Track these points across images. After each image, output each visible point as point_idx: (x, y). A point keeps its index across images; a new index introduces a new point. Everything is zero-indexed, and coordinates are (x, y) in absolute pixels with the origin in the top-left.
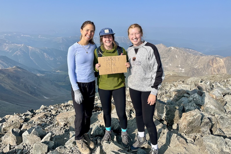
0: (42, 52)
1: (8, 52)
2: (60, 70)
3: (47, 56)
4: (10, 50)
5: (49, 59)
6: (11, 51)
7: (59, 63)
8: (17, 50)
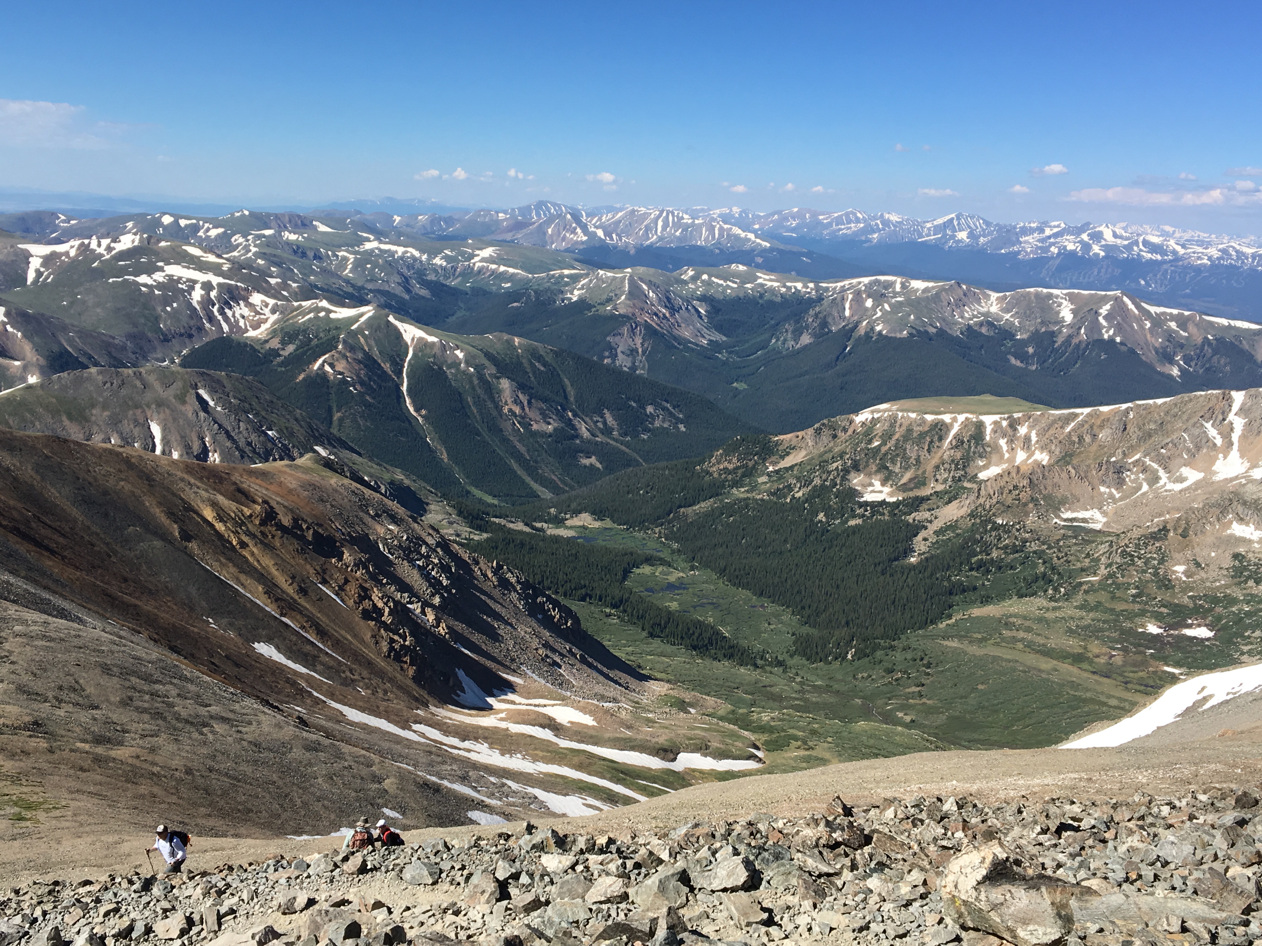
0: (490, 370)
1: (275, 353)
2: (599, 514)
3: (517, 402)
4: (284, 343)
5: (527, 425)
6: (291, 348)
7: (593, 460)
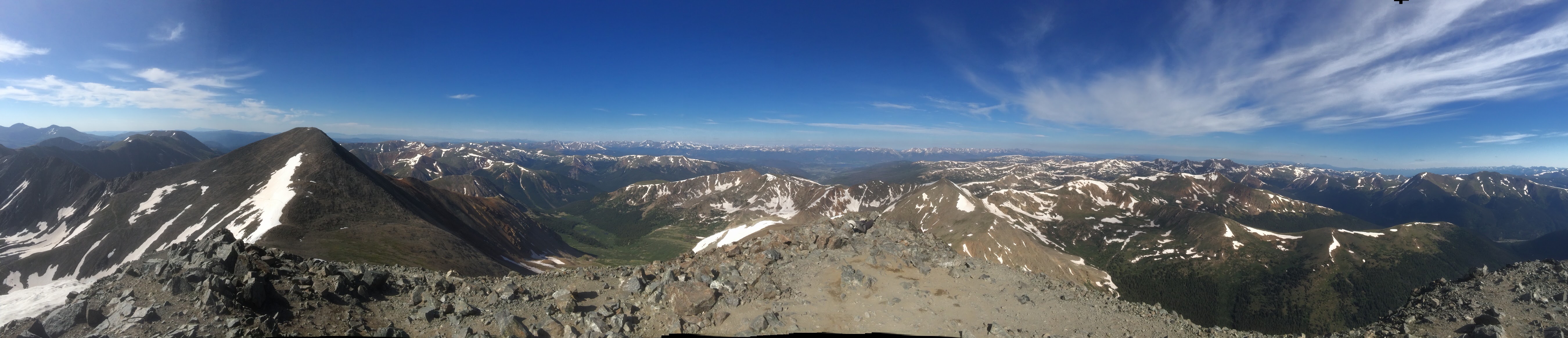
0: (541, 178)
1: (492, 172)
2: (567, 212)
3: (547, 185)
4: (494, 170)
5: (549, 191)
6: (495, 172)
7: (565, 199)
8: (503, 171)
